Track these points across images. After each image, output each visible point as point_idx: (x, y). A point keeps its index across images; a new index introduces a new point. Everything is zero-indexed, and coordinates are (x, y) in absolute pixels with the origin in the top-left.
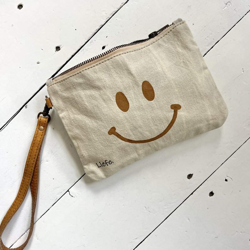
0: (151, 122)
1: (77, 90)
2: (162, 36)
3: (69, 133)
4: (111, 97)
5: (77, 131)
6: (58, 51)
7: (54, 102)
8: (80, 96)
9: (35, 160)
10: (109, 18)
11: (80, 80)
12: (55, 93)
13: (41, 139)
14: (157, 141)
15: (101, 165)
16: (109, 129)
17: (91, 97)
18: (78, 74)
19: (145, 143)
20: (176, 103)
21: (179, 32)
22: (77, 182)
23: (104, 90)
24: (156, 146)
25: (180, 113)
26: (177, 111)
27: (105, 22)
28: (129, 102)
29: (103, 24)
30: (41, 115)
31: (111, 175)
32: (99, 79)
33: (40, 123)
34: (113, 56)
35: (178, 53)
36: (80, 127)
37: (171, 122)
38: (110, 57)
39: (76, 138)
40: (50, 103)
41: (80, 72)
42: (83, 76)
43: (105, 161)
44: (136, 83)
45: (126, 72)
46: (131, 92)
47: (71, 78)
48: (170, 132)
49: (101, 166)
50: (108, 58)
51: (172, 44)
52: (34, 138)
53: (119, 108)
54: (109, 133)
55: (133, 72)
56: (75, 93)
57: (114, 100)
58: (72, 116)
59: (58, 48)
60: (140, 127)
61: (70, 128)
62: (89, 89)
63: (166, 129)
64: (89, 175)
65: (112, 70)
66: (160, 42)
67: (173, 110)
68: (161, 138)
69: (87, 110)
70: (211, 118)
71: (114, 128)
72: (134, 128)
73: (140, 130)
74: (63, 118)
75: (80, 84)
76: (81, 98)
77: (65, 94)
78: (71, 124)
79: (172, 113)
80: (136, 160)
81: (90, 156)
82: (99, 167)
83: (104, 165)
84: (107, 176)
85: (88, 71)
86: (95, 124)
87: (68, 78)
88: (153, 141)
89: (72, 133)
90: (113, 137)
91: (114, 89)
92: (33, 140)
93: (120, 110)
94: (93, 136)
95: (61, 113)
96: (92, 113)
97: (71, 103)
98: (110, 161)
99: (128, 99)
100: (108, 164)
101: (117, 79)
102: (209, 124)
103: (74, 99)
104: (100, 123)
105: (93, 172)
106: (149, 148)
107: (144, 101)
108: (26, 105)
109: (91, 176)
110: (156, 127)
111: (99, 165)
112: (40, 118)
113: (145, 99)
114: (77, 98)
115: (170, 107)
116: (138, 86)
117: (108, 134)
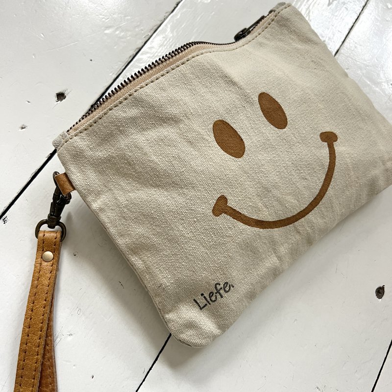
0: (293, 172)
1: (127, 136)
2: (260, 31)
3: (121, 242)
4: (202, 132)
5: (139, 230)
6: (61, 100)
7: (77, 177)
8: (136, 146)
9: (44, 334)
10: (149, 37)
11: (133, 112)
12: (78, 156)
13: (52, 280)
14: (310, 216)
15: (205, 302)
16: (213, 202)
17: (162, 141)
18: (126, 99)
19: (288, 227)
20: (328, 129)
21: (287, 19)
22: (150, 369)
23: (186, 121)
24: (310, 231)
25: (339, 147)
26: (333, 145)
27: (144, 42)
28: (243, 137)
29: (140, 46)
30: (45, 227)
31: (231, 324)
32: (172, 102)
33: (43, 245)
34: (190, 56)
35: (297, 50)
36: (147, 216)
37: (329, 168)
38: (185, 59)
39: (138, 248)
40: (67, 183)
41: (130, 95)
42: (138, 102)
43: (216, 287)
44: (246, 98)
45: (221, 81)
46: (242, 117)
47: (111, 111)
48: (330, 191)
49: (206, 305)
50: (182, 61)
51: (281, 40)
52: (33, 281)
53: (226, 152)
54: (213, 211)
55: (236, 79)
56: (123, 142)
57: (211, 138)
58: (122, 199)
59: (61, 96)
60: (276, 186)
61: (122, 227)
62: (154, 126)
63: (323, 186)
64: (181, 336)
65: (195, 82)
66: (260, 39)
67: (326, 143)
68: (316, 209)
69: (158, 171)
70: (386, 157)
71: (223, 199)
72: (265, 191)
73: (275, 192)
74: (101, 210)
75: (133, 120)
76: (140, 149)
77: (101, 153)
78: (124, 218)
79: (326, 151)
80: (275, 274)
81: (179, 283)
82: (201, 309)
83: (213, 298)
84: (223, 327)
85: (147, 90)
86: (181, 200)
87: (105, 114)
88: (303, 219)
89: (127, 240)
90: (225, 220)
91: (205, 116)
92: (32, 285)
93: (228, 156)
94: (181, 228)
95: (94, 201)
96: (169, 176)
97: (117, 170)
98: (227, 283)
99: (240, 131)
100: (222, 292)
101: (208, 96)
102: (387, 170)
103: (123, 157)
104: (192, 193)
105: (191, 325)
106: (298, 237)
107: (269, 130)
108: (4, 217)
109: (188, 335)
110: (304, 183)
111: (202, 302)
112: (41, 235)
113: (272, 126)
114: (131, 151)
115: (319, 137)
116: (252, 104)
117: (212, 214)
